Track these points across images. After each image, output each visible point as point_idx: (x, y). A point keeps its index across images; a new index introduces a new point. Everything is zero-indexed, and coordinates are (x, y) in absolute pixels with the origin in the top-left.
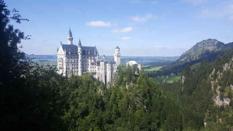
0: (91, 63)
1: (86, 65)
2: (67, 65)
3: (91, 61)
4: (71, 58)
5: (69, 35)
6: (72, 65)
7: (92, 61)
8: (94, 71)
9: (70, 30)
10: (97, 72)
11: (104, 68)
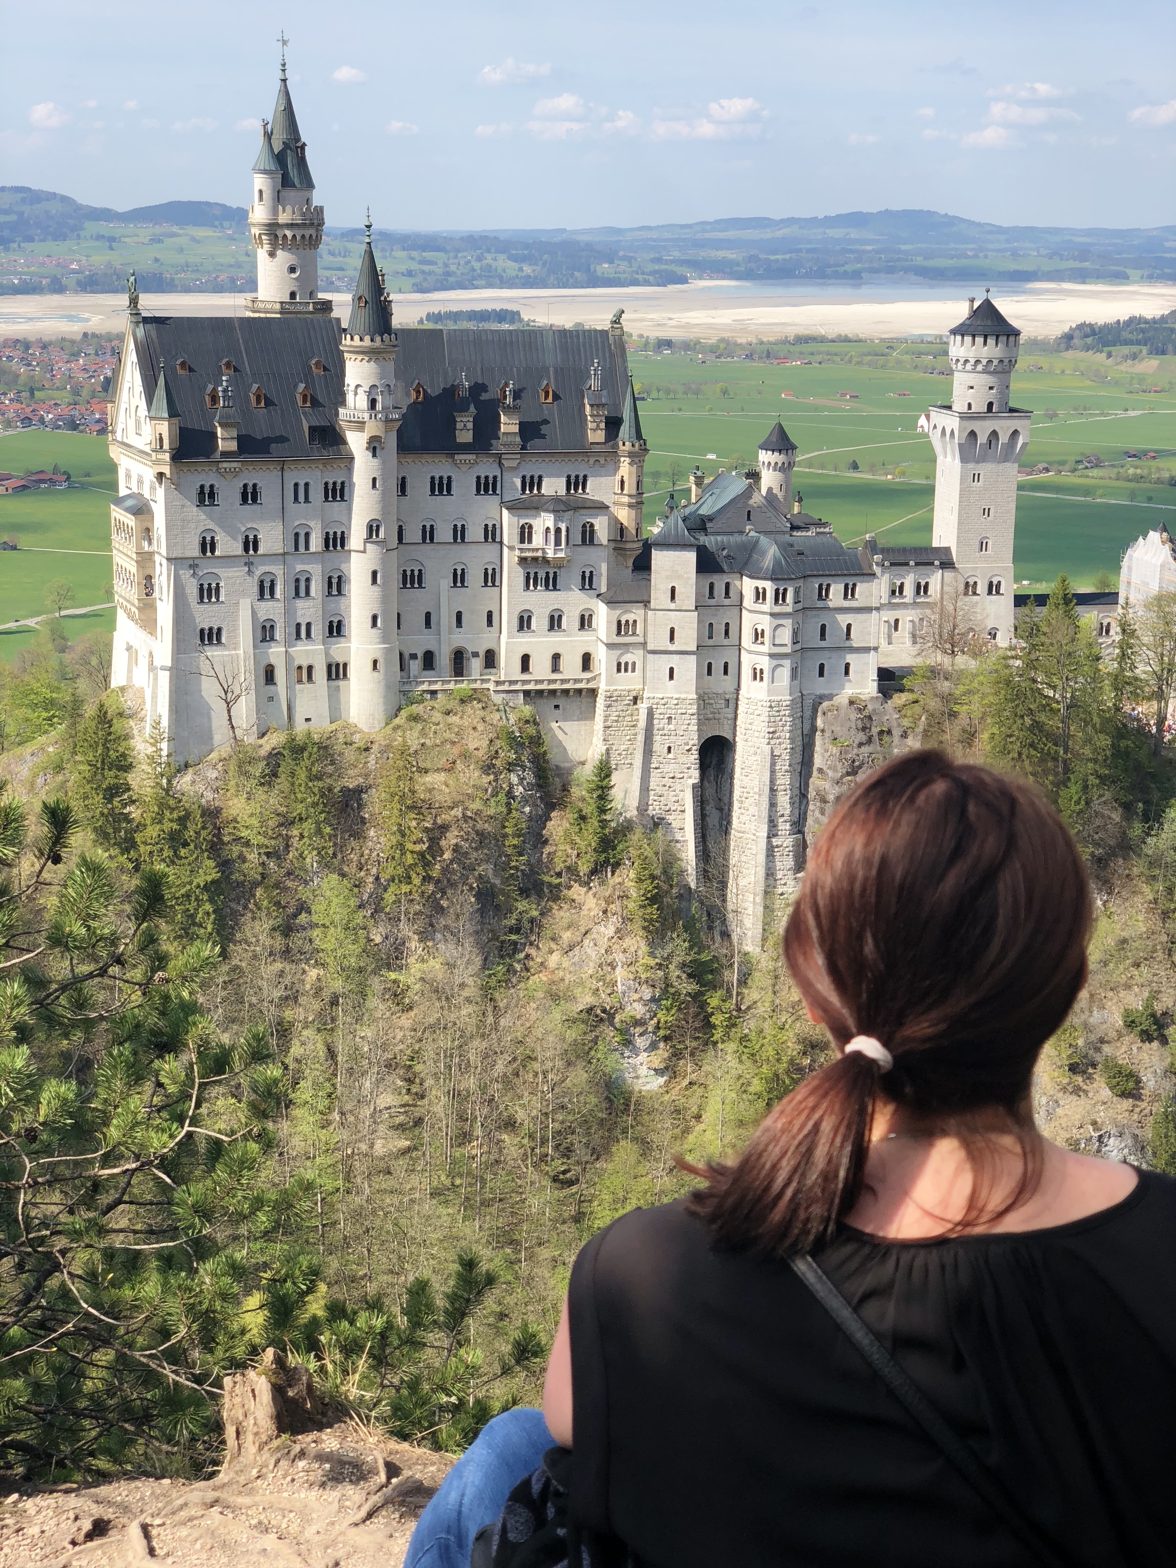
0: (523, 561)
1: (459, 579)
2: (192, 591)
3: (525, 534)
4: (250, 495)
5: (260, 182)
6: (266, 589)
7: (538, 540)
8: (571, 668)
9: (289, 112)
10: (603, 687)
11: (688, 638)
